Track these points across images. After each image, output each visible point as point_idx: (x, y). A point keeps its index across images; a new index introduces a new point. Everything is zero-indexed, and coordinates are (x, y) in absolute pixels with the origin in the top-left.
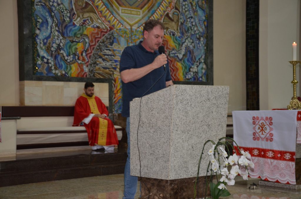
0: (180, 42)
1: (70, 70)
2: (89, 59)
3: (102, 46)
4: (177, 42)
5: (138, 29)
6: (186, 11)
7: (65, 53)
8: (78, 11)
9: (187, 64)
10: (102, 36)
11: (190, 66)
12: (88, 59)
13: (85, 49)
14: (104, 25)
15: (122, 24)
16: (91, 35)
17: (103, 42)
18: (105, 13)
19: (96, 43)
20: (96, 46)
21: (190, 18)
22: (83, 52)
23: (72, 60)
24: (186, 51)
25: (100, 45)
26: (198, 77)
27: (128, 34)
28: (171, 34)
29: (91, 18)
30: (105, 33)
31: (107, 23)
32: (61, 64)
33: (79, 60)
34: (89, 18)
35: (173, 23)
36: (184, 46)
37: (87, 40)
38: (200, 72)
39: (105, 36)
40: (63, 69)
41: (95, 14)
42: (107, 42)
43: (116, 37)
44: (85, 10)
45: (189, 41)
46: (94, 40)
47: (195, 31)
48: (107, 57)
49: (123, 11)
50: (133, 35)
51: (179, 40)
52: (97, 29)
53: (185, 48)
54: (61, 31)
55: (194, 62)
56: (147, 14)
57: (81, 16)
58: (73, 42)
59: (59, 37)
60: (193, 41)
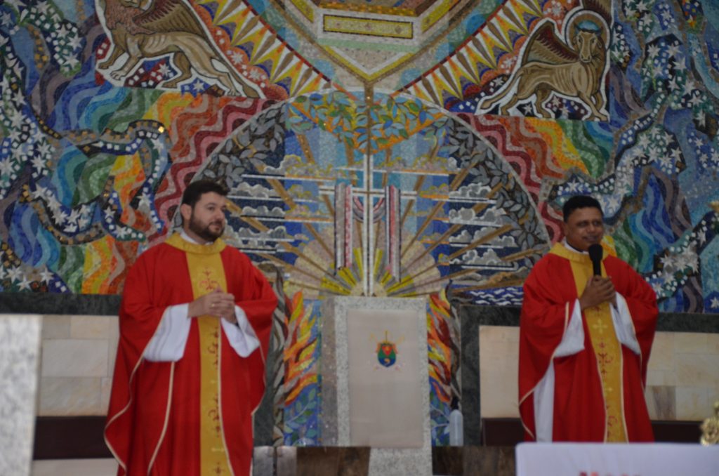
0: (608, 147)
1: (75, 268)
2: (165, 218)
3: (229, 168)
4: (590, 145)
5: (403, 95)
6: (641, 15)
7: (57, 198)
8: (122, 29)
9: (645, 239)
10: (229, 125)
11: (657, 246)
12: (160, 221)
13: (151, 181)
14: (241, 82)
15: (325, 78)
16: (180, 125)
17: (236, 151)
18: (245, 32)
19: (204, 154)
20: (203, 167)
21: (663, 44)
22: (139, 192)
23: (89, 227)
24: (636, 183)
25: (219, 162)
26: (705, 295)
27: (353, 115)
28: (565, 111)
29: (179, 53)
30: (242, 116)
31: (255, 74)
32: (33, 244)
33: (122, 225)
34: (172, 55)
35: (576, 66)
36: (627, 159)
37: (159, 144)
38: (712, 274)
39: (246, 124)
40: (41, 264)
41: (199, 40)
42: (253, 151)
43: (297, 130)
44: (155, 23)
45: (652, 140)
46: (192, 142)
47: (688, 97)
48: (254, 211)
49: (331, 23)
50: (375, 121)
51: (601, 136)
52: (206, 97)
53: (631, 171)
54: (37, 108)
55: (683, 228)
56: (443, 33)
57: (133, 48)
58: (93, 151)
59: (28, 134)
60: (674, 138)
